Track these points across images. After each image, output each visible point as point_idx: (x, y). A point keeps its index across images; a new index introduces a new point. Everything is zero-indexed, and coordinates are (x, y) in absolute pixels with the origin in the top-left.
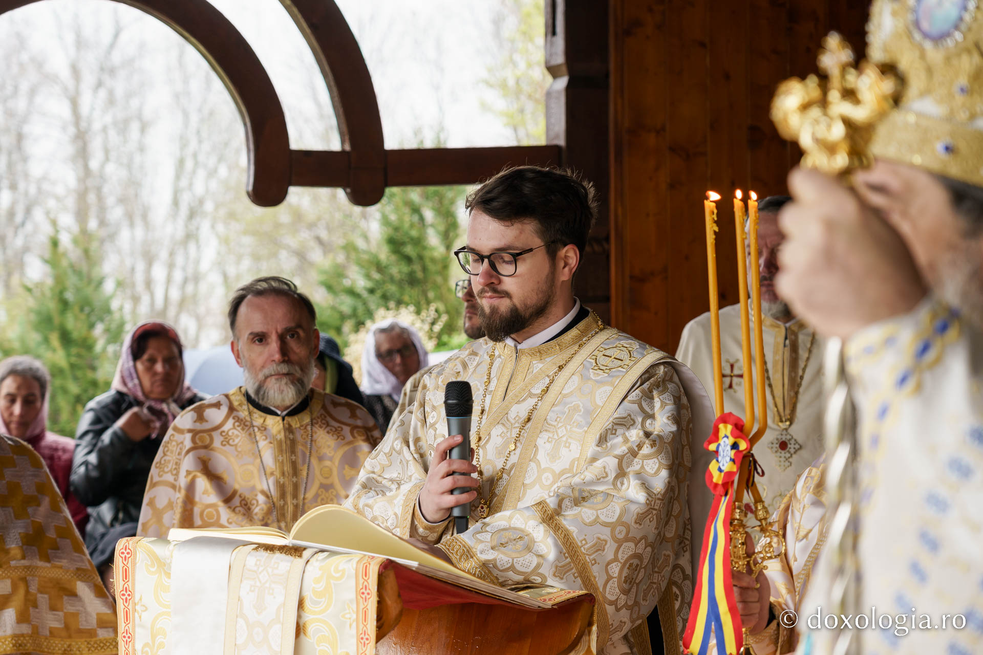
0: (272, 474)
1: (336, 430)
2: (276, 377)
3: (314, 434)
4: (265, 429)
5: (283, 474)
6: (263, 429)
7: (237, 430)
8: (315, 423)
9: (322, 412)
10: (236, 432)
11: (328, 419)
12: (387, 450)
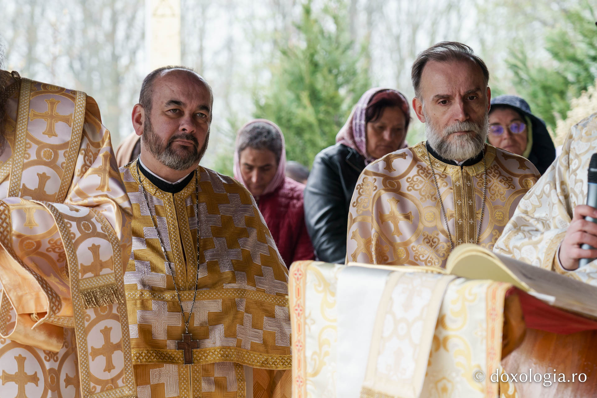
0: (452, 216)
1: (507, 180)
2: (459, 134)
3: (488, 182)
4: (446, 176)
5: (461, 216)
6: (444, 176)
7: (421, 176)
8: (489, 173)
9: (495, 163)
10: (420, 178)
11: (500, 169)
12: (538, 193)
